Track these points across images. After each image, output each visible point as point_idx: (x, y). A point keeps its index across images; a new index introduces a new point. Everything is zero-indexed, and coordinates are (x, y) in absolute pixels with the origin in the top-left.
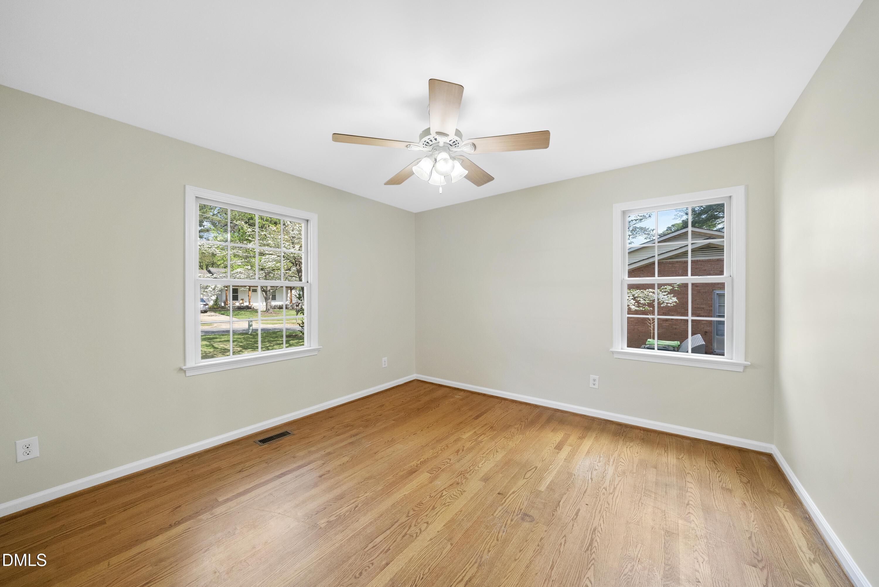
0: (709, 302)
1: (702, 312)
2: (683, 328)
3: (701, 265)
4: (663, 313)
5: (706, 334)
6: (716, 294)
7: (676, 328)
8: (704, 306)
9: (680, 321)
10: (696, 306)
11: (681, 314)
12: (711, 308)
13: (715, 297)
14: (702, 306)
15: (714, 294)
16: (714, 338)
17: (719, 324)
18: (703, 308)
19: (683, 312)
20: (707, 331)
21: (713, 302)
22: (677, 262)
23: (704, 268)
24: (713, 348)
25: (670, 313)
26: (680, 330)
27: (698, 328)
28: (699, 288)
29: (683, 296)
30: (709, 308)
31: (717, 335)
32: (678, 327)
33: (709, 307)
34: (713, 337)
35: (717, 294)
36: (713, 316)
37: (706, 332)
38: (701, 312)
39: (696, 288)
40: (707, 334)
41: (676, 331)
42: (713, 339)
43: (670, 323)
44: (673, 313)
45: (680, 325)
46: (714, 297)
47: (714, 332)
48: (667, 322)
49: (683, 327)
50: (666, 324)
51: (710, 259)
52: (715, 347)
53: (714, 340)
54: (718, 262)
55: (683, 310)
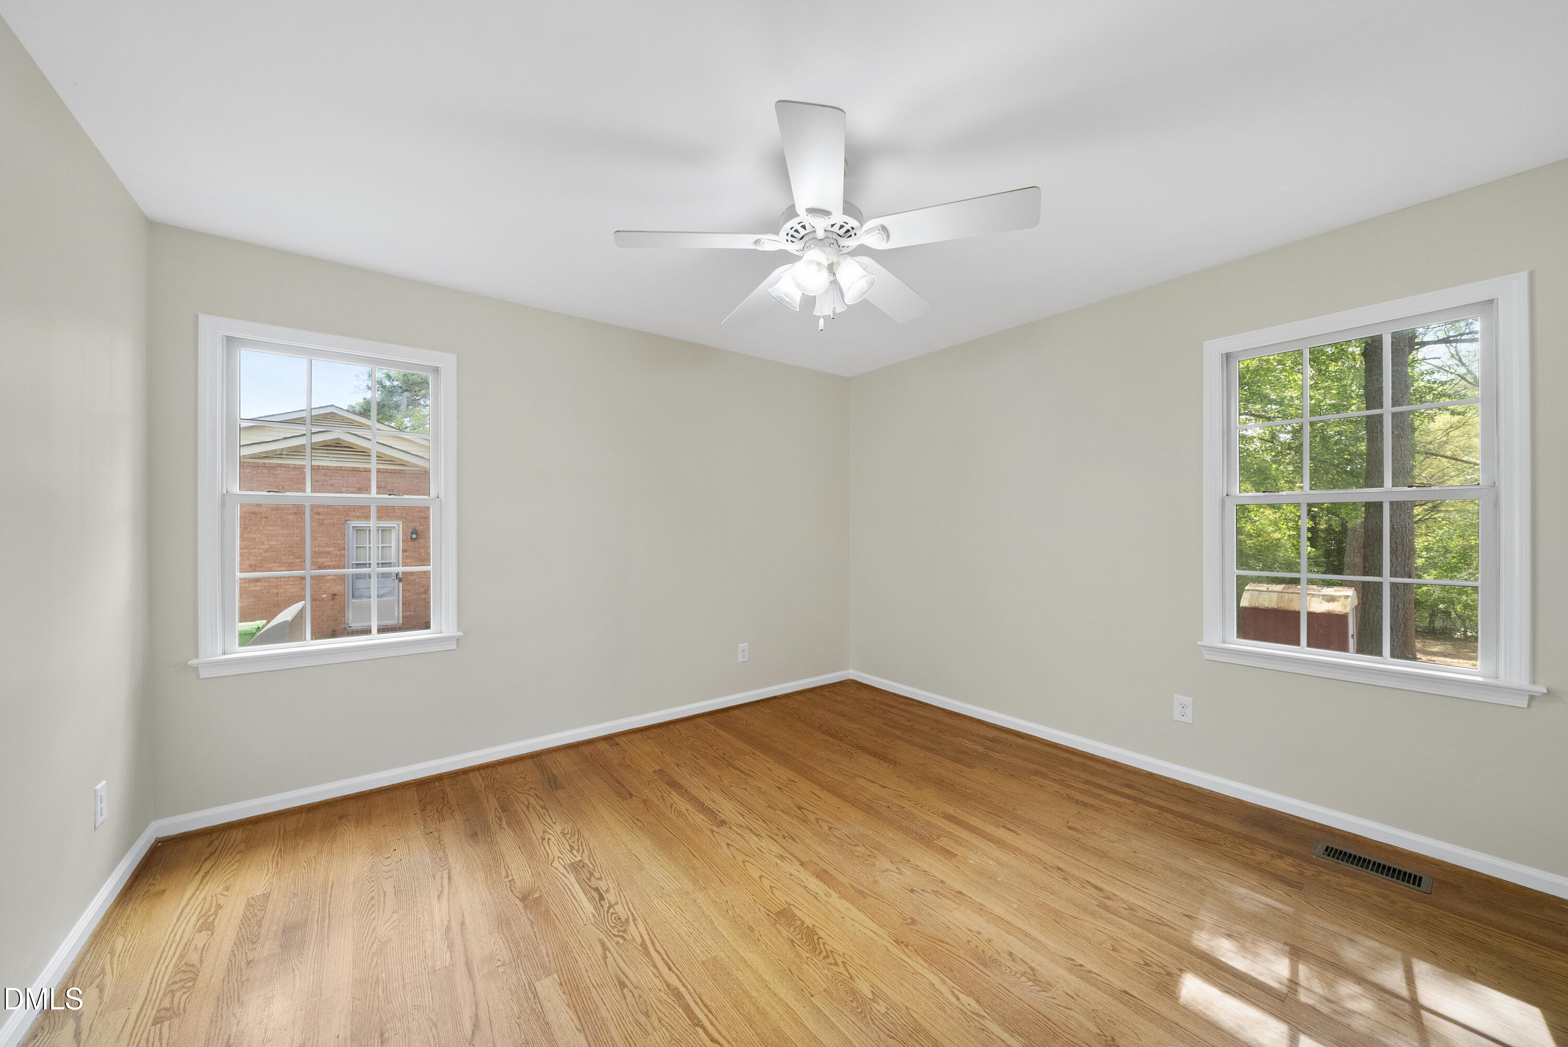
0: (339, 542)
1: (328, 560)
2: (292, 593)
3: (326, 475)
4: (251, 566)
5: (334, 599)
6: (351, 528)
7: (277, 594)
8: (330, 549)
9: (286, 579)
10: (316, 549)
11: (287, 565)
12: (343, 552)
13: (351, 533)
14: (327, 549)
15: (348, 527)
16: (348, 604)
17: (357, 579)
18: (329, 553)
19: (292, 561)
20: (335, 592)
21: (346, 542)
22: (280, 466)
23: (330, 482)
24: (347, 622)
25: (266, 565)
26: (286, 596)
27: (320, 589)
28: (321, 517)
29: (292, 531)
30: (339, 553)
31: (353, 597)
32: (281, 591)
33: (340, 550)
34: (346, 603)
35: (353, 527)
36: (346, 566)
37: (334, 595)
38: (325, 560)
39: (317, 517)
40: (336, 598)
41: (279, 599)
42: (346, 606)
43: (266, 584)
44: (271, 565)
45: (285, 587)
46: (348, 532)
47: (348, 594)
48: (259, 584)
49: (292, 590)
50: (258, 587)
51: (341, 467)
52: (351, 618)
53: (348, 607)
54: (354, 472)
55: (292, 557)
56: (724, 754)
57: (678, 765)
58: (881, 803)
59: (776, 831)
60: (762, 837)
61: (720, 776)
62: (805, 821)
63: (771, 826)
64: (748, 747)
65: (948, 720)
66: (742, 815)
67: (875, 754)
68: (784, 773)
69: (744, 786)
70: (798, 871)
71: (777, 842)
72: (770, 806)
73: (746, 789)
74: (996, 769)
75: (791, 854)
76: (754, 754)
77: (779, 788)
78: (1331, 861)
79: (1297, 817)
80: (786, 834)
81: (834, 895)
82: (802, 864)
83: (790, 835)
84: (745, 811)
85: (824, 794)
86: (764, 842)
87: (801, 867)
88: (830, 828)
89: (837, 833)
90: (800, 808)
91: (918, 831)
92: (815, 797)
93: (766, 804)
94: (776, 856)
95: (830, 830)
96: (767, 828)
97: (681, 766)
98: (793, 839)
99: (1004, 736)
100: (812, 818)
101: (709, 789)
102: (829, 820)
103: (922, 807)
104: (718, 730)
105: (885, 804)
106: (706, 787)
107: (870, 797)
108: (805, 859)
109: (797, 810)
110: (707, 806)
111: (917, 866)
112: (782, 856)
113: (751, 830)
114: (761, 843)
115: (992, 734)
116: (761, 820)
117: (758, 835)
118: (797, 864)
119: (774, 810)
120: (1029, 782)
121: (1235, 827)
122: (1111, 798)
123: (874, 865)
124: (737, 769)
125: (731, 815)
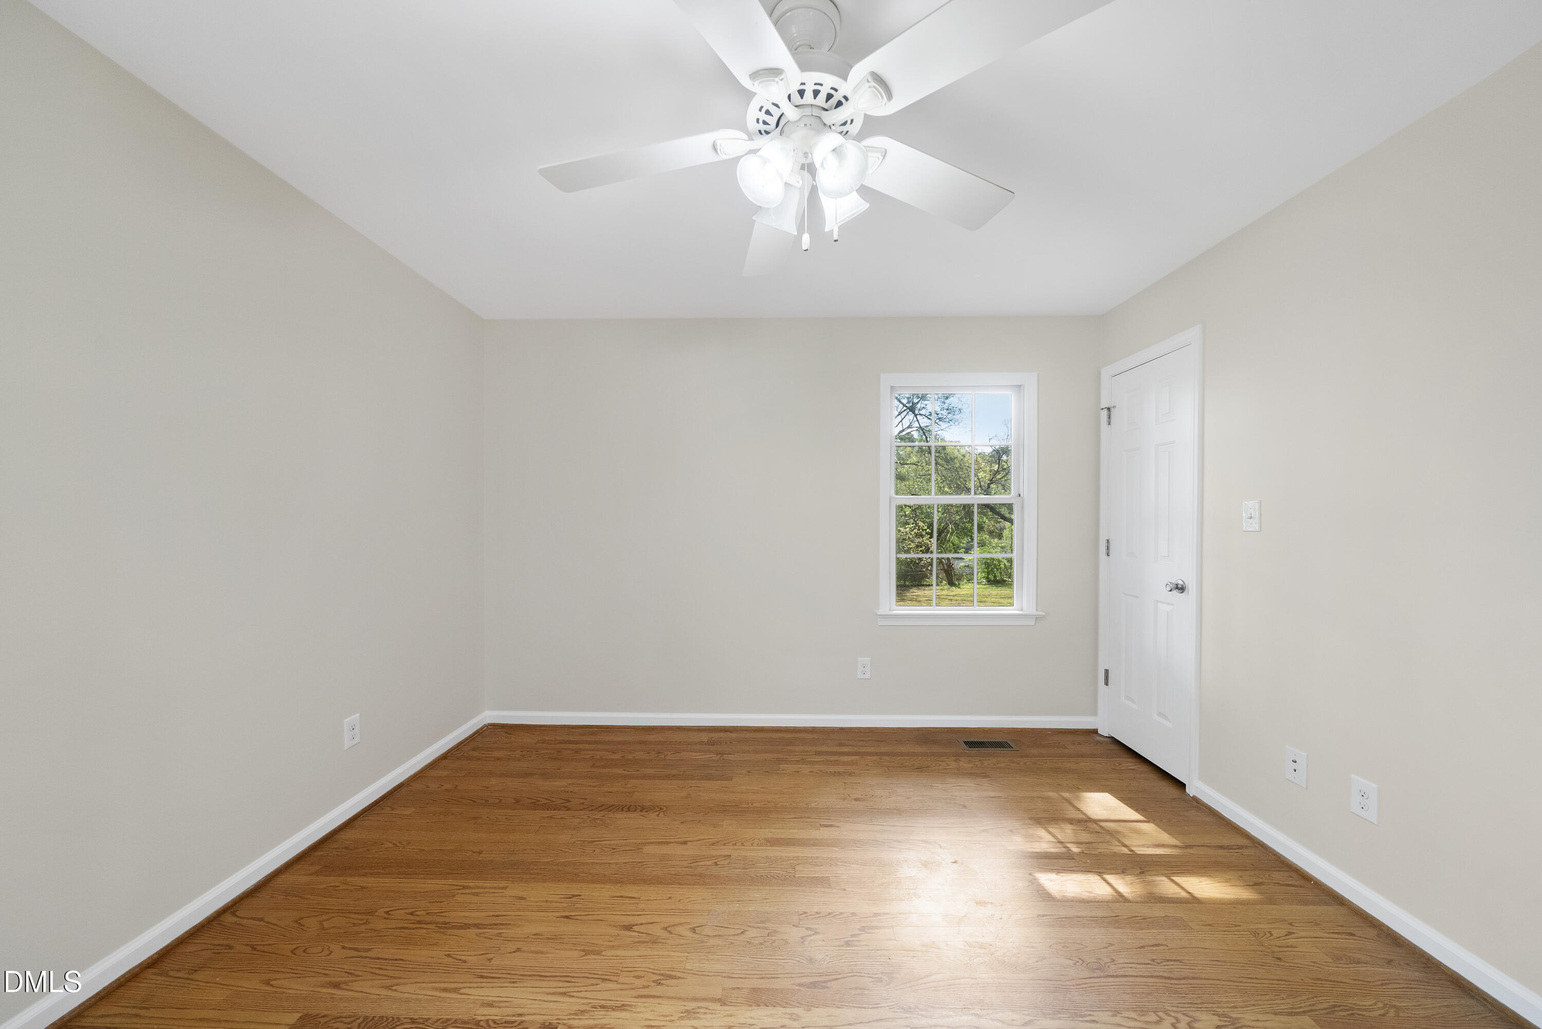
56: (412, 914)
57: (336, 986)
58: (702, 863)
59: (638, 982)
60: (631, 1006)
61: (449, 956)
62: (655, 941)
63: (622, 980)
64: (443, 882)
65: (651, 738)
66: (564, 994)
67: (621, 808)
68: (554, 892)
69: (512, 946)
70: (731, 1016)
71: (659, 997)
72: (587, 953)
73: (519, 950)
74: (749, 772)
75: (695, 999)
76: (464, 887)
77: (567, 917)
78: (974, 751)
79: (934, 728)
80: (656, 977)
81: (799, 1011)
82: (722, 1002)
83: (662, 975)
84: (561, 984)
85: (631, 891)
86: (643, 1010)
87: (726, 1008)
88: (693, 930)
89: (707, 931)
90: (629, 928)
91: (772, 874)
92: (627, 901)
93: (576, 954)
94: (682, 1018)
95: (695, 932)
96: (619, 986)
97: (345, 983)
98: (672, 977)
99: (716, 736)
100: (657, 931)
101: (456, 990)
102: (682, 920)
103: (742, 845)
104: (349, 879)
105: (709, 863)
106: (445, 990)
107: (686, 864)
108: (718, 992)
109: (628, 933)
110: (487, 1021)
111: (817, 913)
112: (687, 1011)
113: (602, 1007)
114: (640, 1015)
115: (704, 737)
116: (599, 981)
117: (623, 1007)
118: (717, 1006)
119: (598, 953)
120: (783, 772)
121: (918, 749)
122: (845, 760)
123: (786, 942)
124: (466, 926)
125: (545, 1005)
